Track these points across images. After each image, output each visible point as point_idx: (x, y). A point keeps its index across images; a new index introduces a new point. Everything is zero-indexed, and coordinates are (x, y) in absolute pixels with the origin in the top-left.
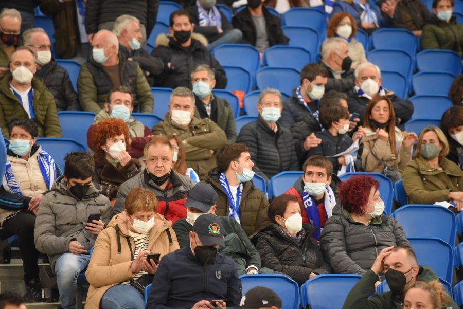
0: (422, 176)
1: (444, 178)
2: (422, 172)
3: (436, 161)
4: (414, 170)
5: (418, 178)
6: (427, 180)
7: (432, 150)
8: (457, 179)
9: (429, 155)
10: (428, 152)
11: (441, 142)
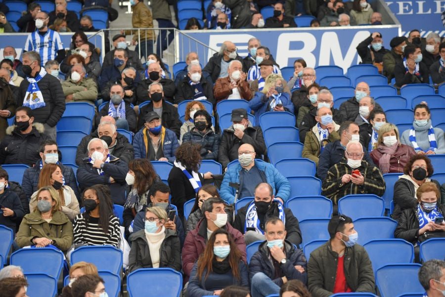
0: (30, 225)
1: (47, 227)
2: (28, 222)
3: (49, 214)
4: (25, 221)
5: (26, 227)
6: (32, 228)
8: (61, 226)
9: (43, 209)
10: (42, 207)
11: (53, 200)
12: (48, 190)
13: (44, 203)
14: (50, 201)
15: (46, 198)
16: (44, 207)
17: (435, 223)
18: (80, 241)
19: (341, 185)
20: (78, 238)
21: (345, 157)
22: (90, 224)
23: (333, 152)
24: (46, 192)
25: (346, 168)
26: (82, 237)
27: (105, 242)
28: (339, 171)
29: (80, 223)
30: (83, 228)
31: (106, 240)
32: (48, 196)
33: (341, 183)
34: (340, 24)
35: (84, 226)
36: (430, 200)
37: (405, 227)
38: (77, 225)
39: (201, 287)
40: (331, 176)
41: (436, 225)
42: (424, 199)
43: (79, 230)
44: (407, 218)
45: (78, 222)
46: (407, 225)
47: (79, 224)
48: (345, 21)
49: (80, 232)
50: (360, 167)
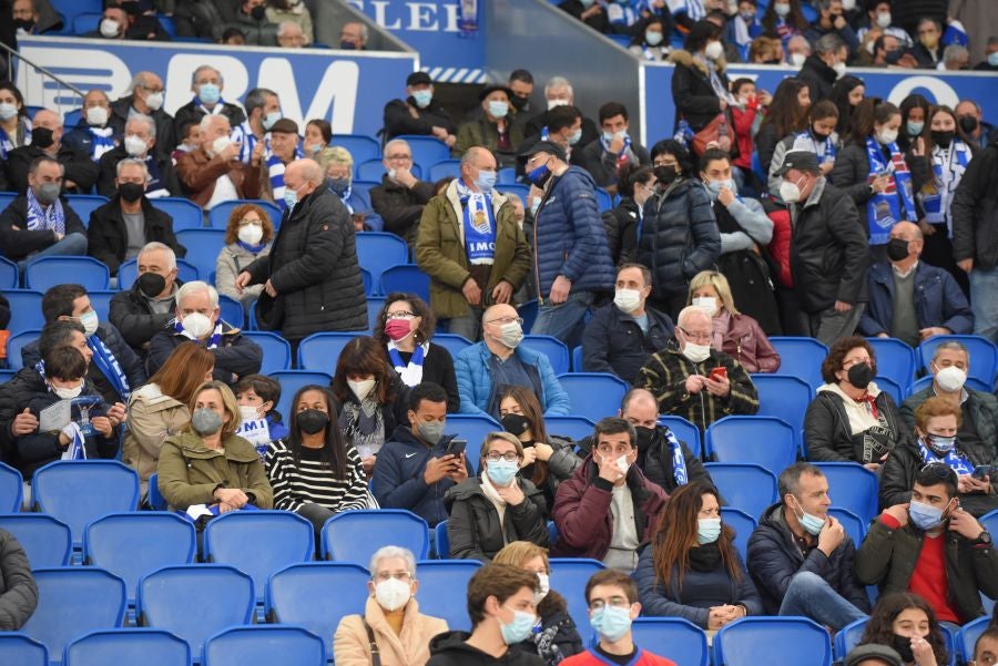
0: (187, 460)
1: (223, 466)
2: (185, 454)
3: (216, 439)
4: (174, 450)
5: (178, 462)
6: (193, 467)
7: (211, 420)
8: (246, 466)
9: (205, 428)
10: (204, 423)
11: (227, 409)
12: (218, 388)
13: (207, 414)
14: (220, 411)
15: (212, 406)
16: (207, 422)
17: (973, 476)
18: (288, 497)
19: (685, 397)
20: (283, 491)
21: (674, 339)
22: (302, 462)
23: (612, 328)
24: (212, 392)
25: (681, 362)
26: (290, 490)
27: (340, 498)
28: (669, 368)
29: (283, 459)
30: (290, 470)
31: (342, 494)
32: (217, 401)
33: (685, 392)
34: (281, 41)
35: (292, 466)
36: (947, 431)
37: (902, 484)
38: (277, 465)
39: (671, 599)
40: (652, 378)
41: (974, 480)
42: (936, 430)
43: (281, 474)
44: (903, 467)
45: (279, 459)
46: (906, 481)
47: (282, 463)
48: (291, 38)
49: (284, 478)
50: (708, 360)
